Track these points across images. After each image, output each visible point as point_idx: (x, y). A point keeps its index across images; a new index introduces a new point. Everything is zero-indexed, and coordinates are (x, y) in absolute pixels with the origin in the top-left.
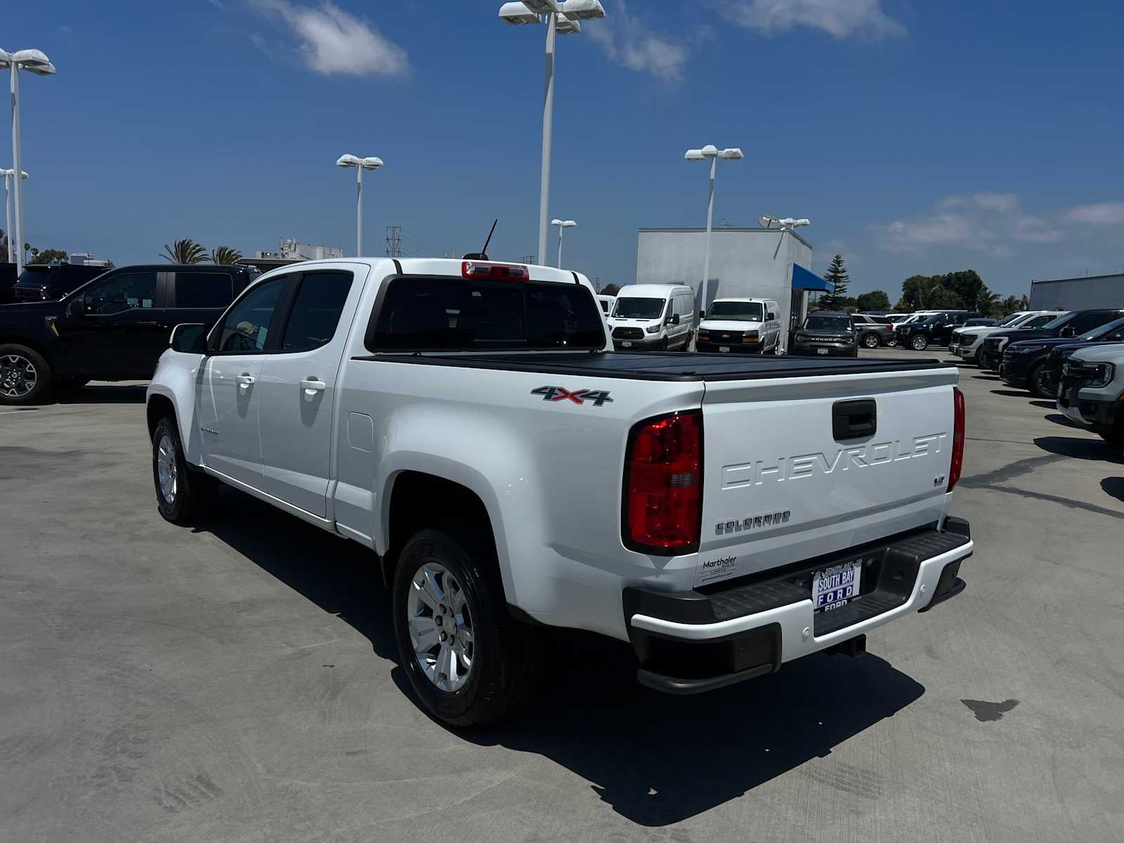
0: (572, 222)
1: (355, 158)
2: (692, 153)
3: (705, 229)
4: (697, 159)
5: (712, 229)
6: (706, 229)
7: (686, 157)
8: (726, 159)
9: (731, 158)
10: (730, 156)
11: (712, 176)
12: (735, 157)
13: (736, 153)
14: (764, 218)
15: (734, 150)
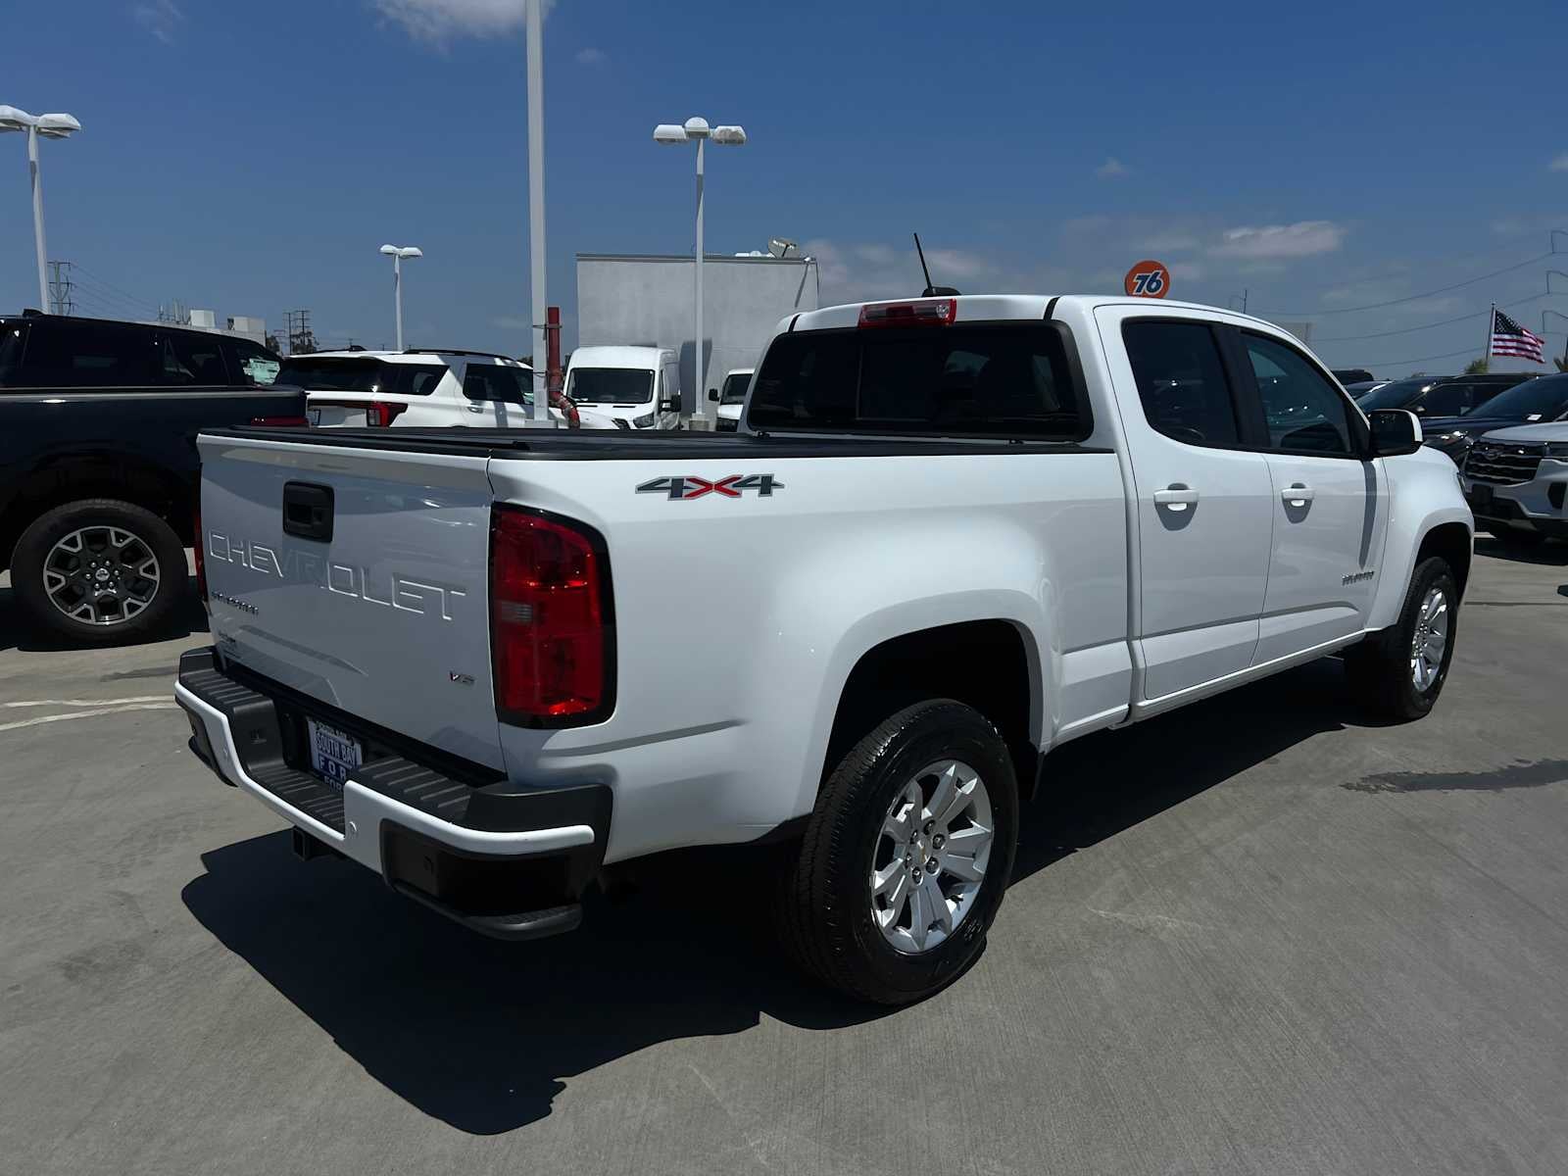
0: (414, 250)
1: (22, 115)
2: (663, 130)
3: (693, 258)
4: (673, 141)
5: (704, 258)
6: (695, 258)
7: (655, 137)
8: (720, 142)
9: (726, 142)
10: (728, 137)
11: (700, 171)
12: (733, 141)
13: (736, 133)
14: (775, 242)
15: (733, 128)
